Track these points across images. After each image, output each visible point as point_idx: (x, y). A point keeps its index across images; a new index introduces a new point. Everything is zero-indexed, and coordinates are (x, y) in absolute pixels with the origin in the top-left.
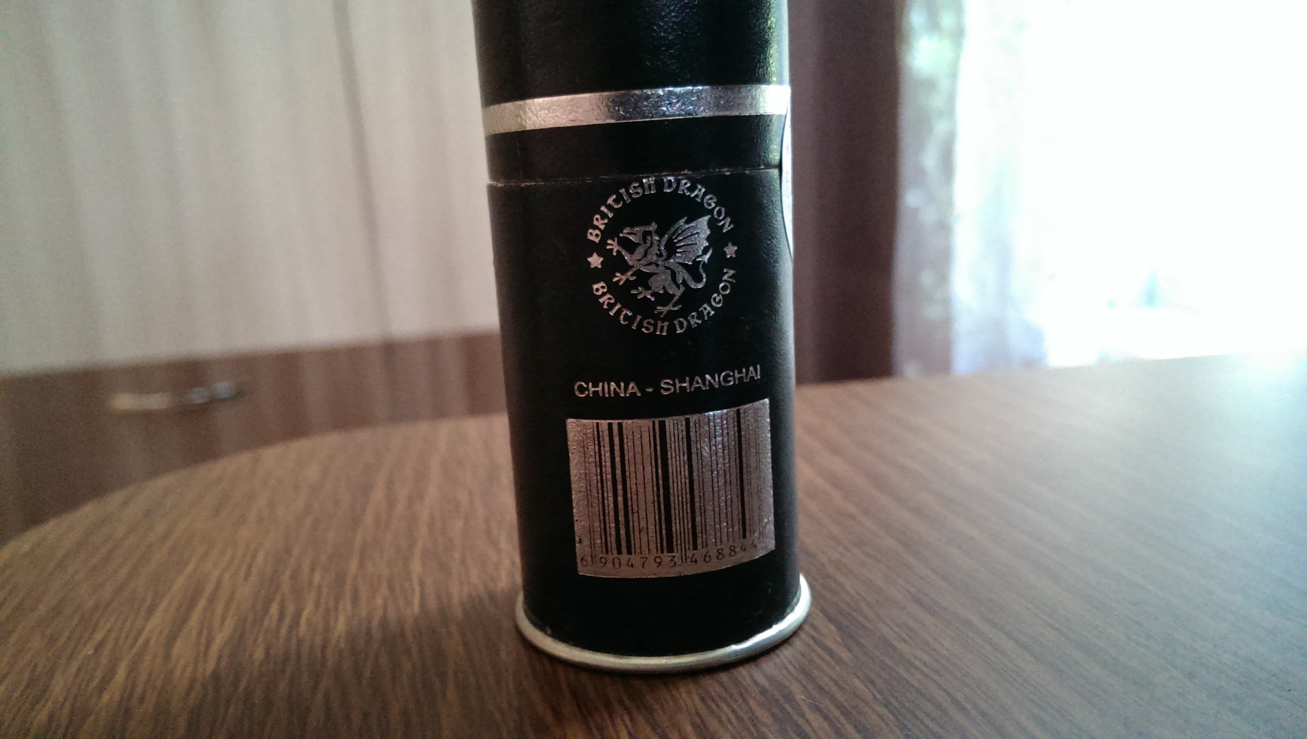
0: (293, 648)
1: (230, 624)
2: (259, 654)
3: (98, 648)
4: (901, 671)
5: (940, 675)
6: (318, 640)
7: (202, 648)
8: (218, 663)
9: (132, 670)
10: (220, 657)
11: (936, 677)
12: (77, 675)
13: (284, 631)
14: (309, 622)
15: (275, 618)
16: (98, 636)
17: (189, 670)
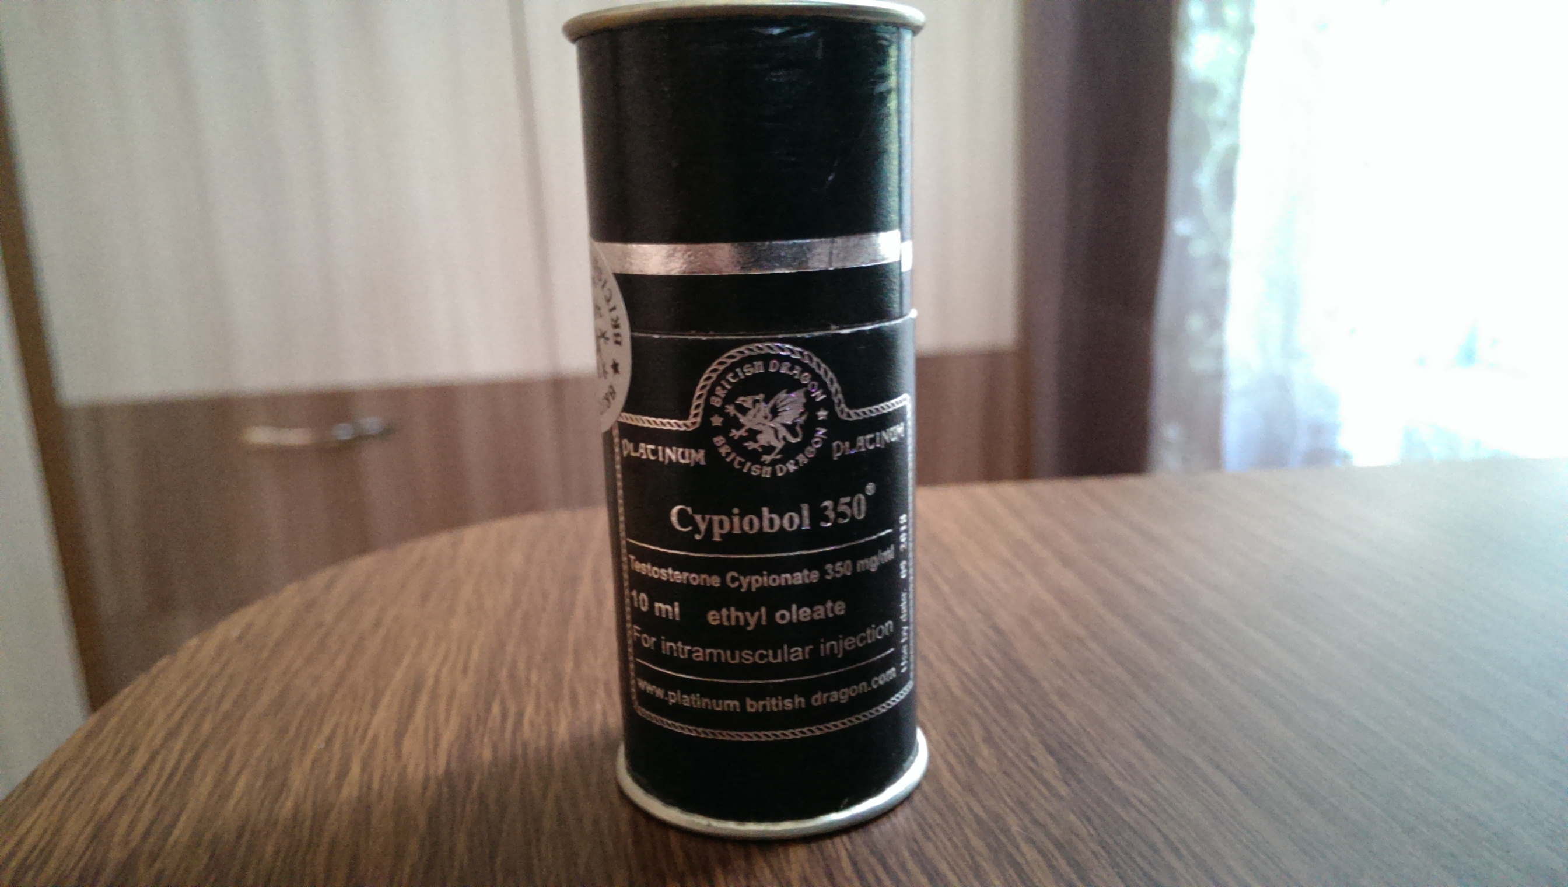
0: (520, 752)
1: (455, 721)
2: (487, 754)
3: (330, 741)
4: (1119, 809)
5: (1156, 815)
6: (543, 743)
7: (431, 746)
8: (448, 763)
9: (365, 766)
10: (449, 757)
11: (1151, 816)
12: (312, 769)
13: (508, 734)
14: (532, 724)
15: (499, 718)
16: (327, 730)
17: (422, 767)
